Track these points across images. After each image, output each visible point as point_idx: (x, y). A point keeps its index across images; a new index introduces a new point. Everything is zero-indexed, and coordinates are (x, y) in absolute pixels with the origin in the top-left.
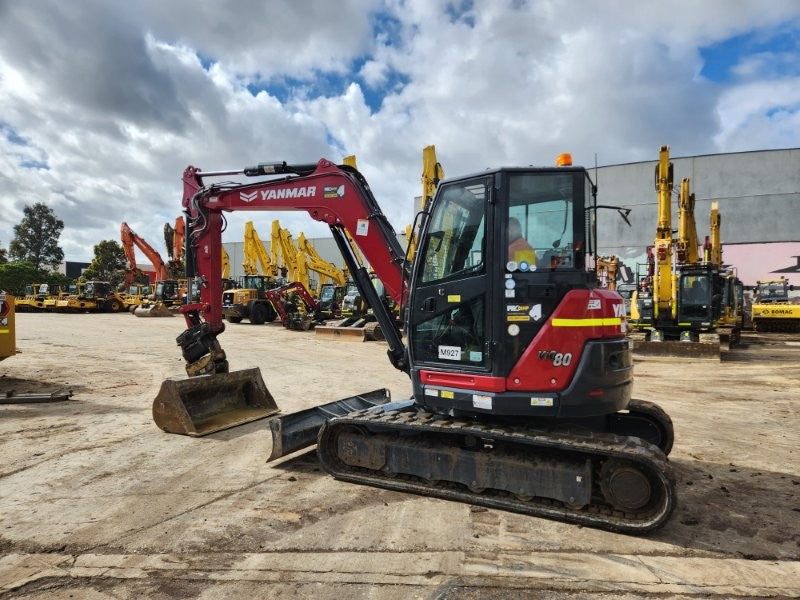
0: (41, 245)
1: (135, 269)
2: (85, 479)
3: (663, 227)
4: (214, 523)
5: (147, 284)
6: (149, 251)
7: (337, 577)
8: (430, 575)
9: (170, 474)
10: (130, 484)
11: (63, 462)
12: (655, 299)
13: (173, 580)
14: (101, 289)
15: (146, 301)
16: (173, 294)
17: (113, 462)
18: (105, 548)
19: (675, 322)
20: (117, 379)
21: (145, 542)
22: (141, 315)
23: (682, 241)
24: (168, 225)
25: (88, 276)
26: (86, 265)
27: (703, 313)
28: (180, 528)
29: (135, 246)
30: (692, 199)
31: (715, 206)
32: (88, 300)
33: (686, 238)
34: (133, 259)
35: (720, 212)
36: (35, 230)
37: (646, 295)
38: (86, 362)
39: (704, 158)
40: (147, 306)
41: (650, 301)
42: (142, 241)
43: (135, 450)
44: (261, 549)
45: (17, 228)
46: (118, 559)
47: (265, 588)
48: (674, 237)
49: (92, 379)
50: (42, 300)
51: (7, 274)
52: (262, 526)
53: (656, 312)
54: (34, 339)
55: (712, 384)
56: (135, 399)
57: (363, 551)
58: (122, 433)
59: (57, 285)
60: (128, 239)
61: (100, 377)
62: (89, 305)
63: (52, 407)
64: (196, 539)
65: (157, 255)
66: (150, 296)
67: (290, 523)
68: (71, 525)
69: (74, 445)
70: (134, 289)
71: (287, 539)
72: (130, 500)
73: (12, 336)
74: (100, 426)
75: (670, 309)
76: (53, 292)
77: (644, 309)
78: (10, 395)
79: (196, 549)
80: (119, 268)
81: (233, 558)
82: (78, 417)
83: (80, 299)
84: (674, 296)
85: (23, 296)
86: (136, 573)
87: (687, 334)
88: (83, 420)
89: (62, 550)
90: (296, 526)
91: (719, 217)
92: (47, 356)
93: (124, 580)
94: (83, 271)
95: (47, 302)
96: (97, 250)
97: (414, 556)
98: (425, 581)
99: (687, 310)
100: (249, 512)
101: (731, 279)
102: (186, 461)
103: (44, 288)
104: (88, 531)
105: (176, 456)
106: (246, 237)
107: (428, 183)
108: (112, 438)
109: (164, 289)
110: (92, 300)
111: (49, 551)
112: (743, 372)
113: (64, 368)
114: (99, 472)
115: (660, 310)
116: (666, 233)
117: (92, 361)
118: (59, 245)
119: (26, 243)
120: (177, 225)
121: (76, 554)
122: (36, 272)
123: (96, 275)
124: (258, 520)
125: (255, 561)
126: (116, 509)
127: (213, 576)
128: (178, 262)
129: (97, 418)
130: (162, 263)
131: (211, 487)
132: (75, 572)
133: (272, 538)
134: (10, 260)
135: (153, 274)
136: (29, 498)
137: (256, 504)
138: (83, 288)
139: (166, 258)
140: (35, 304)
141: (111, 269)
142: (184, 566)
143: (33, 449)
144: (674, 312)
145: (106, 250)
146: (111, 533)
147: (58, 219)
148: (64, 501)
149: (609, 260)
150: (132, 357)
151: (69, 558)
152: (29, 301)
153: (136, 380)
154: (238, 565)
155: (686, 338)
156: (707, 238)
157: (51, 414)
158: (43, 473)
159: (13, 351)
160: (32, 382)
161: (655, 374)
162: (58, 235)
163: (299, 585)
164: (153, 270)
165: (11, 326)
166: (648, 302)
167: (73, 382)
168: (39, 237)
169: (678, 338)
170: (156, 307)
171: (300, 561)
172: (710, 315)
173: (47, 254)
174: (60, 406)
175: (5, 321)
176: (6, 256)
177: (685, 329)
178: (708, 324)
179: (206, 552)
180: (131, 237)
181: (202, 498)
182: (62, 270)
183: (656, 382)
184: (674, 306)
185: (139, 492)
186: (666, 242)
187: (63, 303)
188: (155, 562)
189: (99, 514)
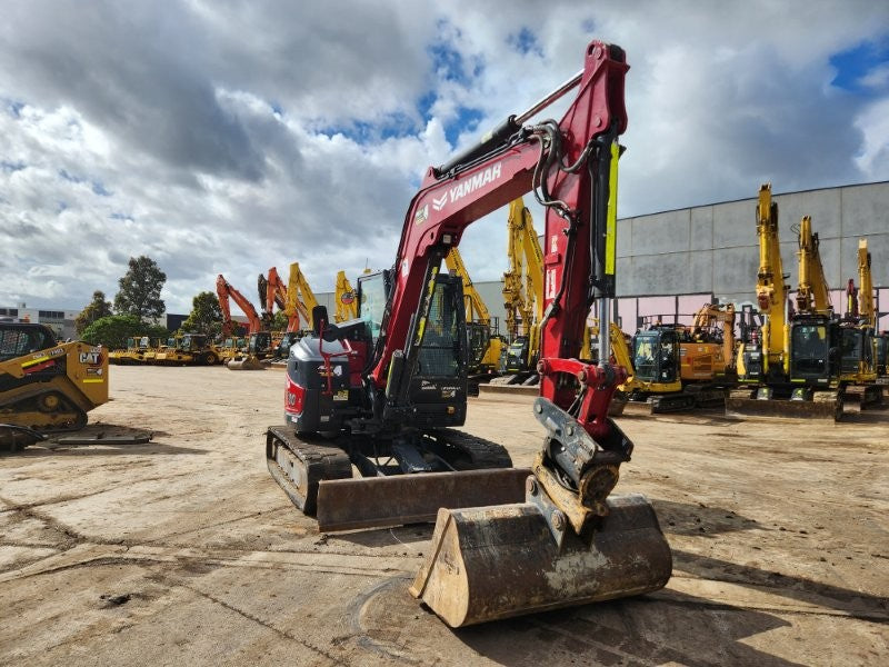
0: (144, 298)
1: (230, 322)
2: (148, 500)
3: (765, 272)
4: (236, 533)
5: (241, 336)
6: (243, 302)
7: (315, 568)
8: (387, 570)
9: (216, 499)
10: (183, 504)
11: (133, 488)
12: (765, 352)
13: (194, 563)
14: (198, 342)
15: (240, 354)
16: (266, 346)
17: (172, 490)
18: (151, 543)
19: (787, 378)
20: (196, 427)
21: (182, 541)
22: (234, 368)
23: (803, 286)
24: (262, 276)
25: (187, 329)
26: (185, 317)
27: (819, 368)
28: (209, 534)
29: (230, 298)
30: (814, 239)
31: (863, 244)
32: (184, 353)
33: (807, 283)
34: (228, 312)
35: (869, 251)
36: (138, 283)
37: (754, 348)
38: (172, 411)
39: (853, 188)
40: (239, 359)
41: (758, 354)
42: (237, 292)
43: (193, 482)
44: (266, 549)
45: (122, 281)
46: (159, 550)
47: (259, 571)
48: (787, 282)
49: (172, 426)
50: (142, 353)
51: (112, 325)
52: (273, 536)
53: (766, 366)
54: (130, 390)
55: (804, 445)
56: (206, 443)
57: (345, 554)
58: (185, 469)
59: (157, 337)
60: (223, 291)
61: (180, 424)
62: (186, 358)
63: (134, 447)
64: (220, 541)
65: (251, 307)
66: (243, 349)
67: (296, 534)
68: (131, 529)
69: (145, 476)
70: (229, 341)
71: (288, 545)
72: (178, 515)
73: (105, 386)
74: (170, 464)
75: (782, 363)
76: (153, 345)
77: (750, 364)
78: (100, 437)
79: (217, 547)
80: (217, 320)
81: (243, 554)
82: (155, 456)
83: (178, 351)
84: (786, 350)
85: (125, 349)
86: (170, 558)
87: (800, 392)
88: (156, 458)
89: (121, 543)
90: (300, 537)
91: (869, 256)
92: (139, 406)
93: (159, 562)
94: (183, 323)
95: (146, 355)
96: (196, 302)
97: (382, 559)
98: (383, 574)
99: (799, 365)
100: (268, 527)
101: (865, 329)
102: (231, 492)
103: (145, 340)
104: (143, 532)
105: (224, 487)
106: (338, 287)
107: (513, 230)
108: (177, 472)
109: (257, 341)
110: (189, 353)
111: (112, 543)
112: (851, 434)
113: (151, 417)
114: (161, 496)
115: (770, 364)
116: (768, 280)
117: (178, 411)
118: (161, 298)
119: (130, 296)
120: (270, 276)
121: (129, 546)
122: (138, 324)
123: (194, 327)
124: (272, 532)
125: (258, 556)
126: (166, 520)
127: (224, 563)
128: (271, 314)
129: (169, 457)
130: (256, 316)
131: (244, 509)
132: (126, 556)
133: (277, 543)
134: (115, 313)
135: (247, 326)
136: (103, 511)
137: (274, 522)
138: (180, 341)
139: (259, 310)
140: (136, 357)
141: (208, 321)
142: (205, 555)
143: (111, 479)
144: (786, 367)
145: (203, 302)
146: (158, 534)
147: (161, 271)
148: (128, 514)
149: (725, 309)
150: (216, 408)
151: (125, 548)
152: (131, 354)
153: (212, 428)
154: (244, 557)
155: (798, 396)
156: (851, 282)
157: (132, 453)
158: (118, 494)
159: (106, 399)
160: (122, 428)
161: (746, 434)
162: (159, 288)
163: (284, 571)
164: (247, 321)
165: (105, 376)
166: (755, 355)
167: (155, 428)
168: (142, 290)
169: (790, 396)
170: (248, 360)
171: (291, 558)
172: (827, 369)
173: (149, 307)
174: (141, 448)
175: (100, 372)
176: (111, 309)
177: (799, 386)
178: (825, 381)
179: (224, 548)
180: (226, 289)
181: (234, 516)
182: (163, 322)
183: (741, 442)
184: (786, 360)
185: (187, 511)
186: (768, 290)
187: (162, 356)
188: (185, 553)
189: (151, 523)
